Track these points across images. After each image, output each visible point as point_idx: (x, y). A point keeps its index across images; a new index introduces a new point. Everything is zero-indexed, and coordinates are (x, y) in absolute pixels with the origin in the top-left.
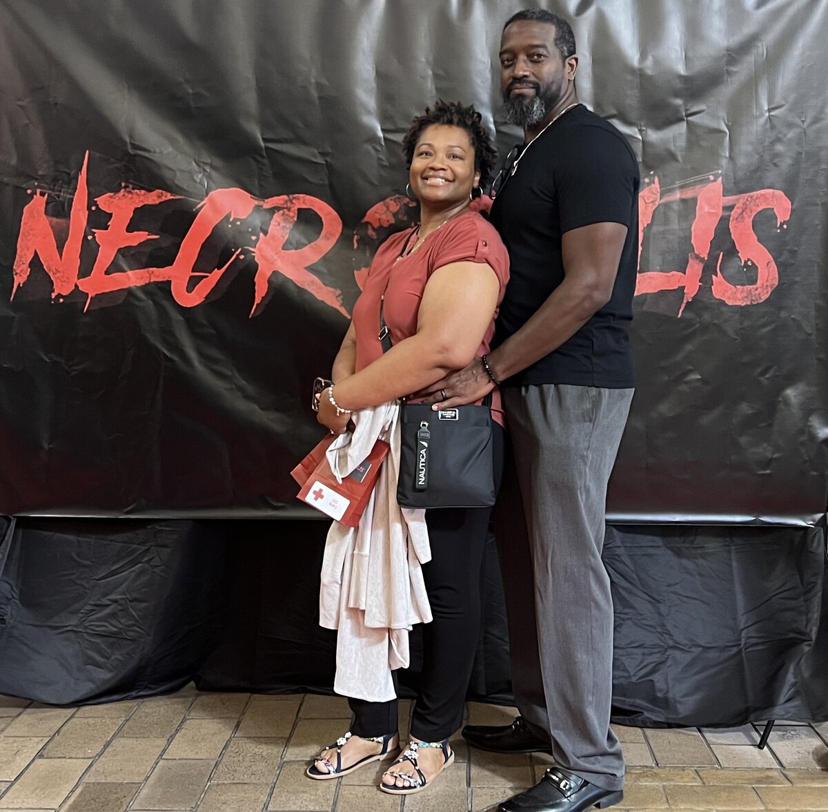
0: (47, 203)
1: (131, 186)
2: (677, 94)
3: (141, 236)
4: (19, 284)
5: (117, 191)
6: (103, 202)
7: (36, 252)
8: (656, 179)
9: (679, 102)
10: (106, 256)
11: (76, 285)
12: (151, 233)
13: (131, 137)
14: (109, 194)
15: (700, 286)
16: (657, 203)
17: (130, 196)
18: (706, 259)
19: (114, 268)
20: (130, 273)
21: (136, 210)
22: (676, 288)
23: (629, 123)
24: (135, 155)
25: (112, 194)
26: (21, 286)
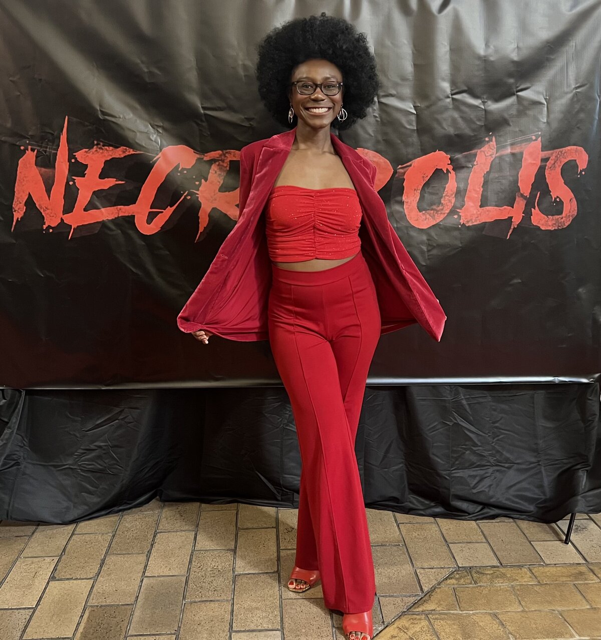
0: (37, 157)
1: (101, 144)
2: (510, 75)
3: (110, 182)
4: (18, 218)
5: (90, 147)
6: (81, 156)
7: (29, 193)
8: (494, 139)
9: (511, 81)
10: (84, 197)
11: (62, 219)
12: (118, 179)
13: (101, 106)
14: (84, 150)
15: (523, 216)
16: (494, 156)
17: (101, 151)
18: (528, 196)
19: (90, 206)
20: (103, 210)
21: (106, 162)
22: (507, 218)
23: (475, 96)
24: (105, 120)
25: (87, 150)
26: (19, 220)
